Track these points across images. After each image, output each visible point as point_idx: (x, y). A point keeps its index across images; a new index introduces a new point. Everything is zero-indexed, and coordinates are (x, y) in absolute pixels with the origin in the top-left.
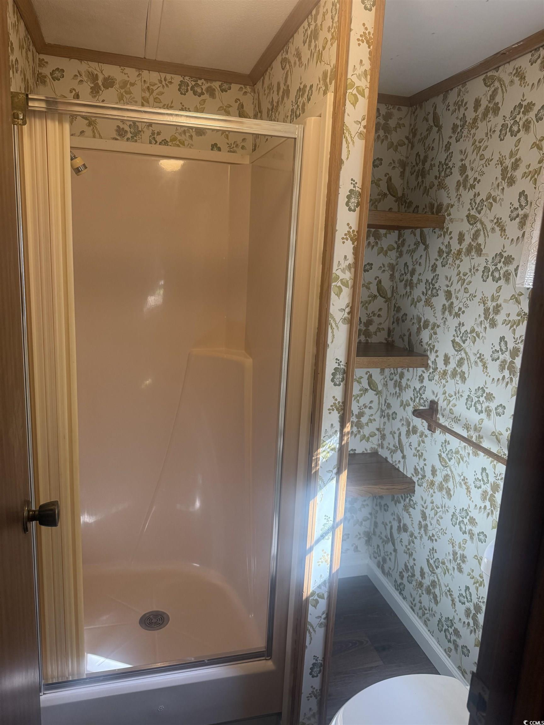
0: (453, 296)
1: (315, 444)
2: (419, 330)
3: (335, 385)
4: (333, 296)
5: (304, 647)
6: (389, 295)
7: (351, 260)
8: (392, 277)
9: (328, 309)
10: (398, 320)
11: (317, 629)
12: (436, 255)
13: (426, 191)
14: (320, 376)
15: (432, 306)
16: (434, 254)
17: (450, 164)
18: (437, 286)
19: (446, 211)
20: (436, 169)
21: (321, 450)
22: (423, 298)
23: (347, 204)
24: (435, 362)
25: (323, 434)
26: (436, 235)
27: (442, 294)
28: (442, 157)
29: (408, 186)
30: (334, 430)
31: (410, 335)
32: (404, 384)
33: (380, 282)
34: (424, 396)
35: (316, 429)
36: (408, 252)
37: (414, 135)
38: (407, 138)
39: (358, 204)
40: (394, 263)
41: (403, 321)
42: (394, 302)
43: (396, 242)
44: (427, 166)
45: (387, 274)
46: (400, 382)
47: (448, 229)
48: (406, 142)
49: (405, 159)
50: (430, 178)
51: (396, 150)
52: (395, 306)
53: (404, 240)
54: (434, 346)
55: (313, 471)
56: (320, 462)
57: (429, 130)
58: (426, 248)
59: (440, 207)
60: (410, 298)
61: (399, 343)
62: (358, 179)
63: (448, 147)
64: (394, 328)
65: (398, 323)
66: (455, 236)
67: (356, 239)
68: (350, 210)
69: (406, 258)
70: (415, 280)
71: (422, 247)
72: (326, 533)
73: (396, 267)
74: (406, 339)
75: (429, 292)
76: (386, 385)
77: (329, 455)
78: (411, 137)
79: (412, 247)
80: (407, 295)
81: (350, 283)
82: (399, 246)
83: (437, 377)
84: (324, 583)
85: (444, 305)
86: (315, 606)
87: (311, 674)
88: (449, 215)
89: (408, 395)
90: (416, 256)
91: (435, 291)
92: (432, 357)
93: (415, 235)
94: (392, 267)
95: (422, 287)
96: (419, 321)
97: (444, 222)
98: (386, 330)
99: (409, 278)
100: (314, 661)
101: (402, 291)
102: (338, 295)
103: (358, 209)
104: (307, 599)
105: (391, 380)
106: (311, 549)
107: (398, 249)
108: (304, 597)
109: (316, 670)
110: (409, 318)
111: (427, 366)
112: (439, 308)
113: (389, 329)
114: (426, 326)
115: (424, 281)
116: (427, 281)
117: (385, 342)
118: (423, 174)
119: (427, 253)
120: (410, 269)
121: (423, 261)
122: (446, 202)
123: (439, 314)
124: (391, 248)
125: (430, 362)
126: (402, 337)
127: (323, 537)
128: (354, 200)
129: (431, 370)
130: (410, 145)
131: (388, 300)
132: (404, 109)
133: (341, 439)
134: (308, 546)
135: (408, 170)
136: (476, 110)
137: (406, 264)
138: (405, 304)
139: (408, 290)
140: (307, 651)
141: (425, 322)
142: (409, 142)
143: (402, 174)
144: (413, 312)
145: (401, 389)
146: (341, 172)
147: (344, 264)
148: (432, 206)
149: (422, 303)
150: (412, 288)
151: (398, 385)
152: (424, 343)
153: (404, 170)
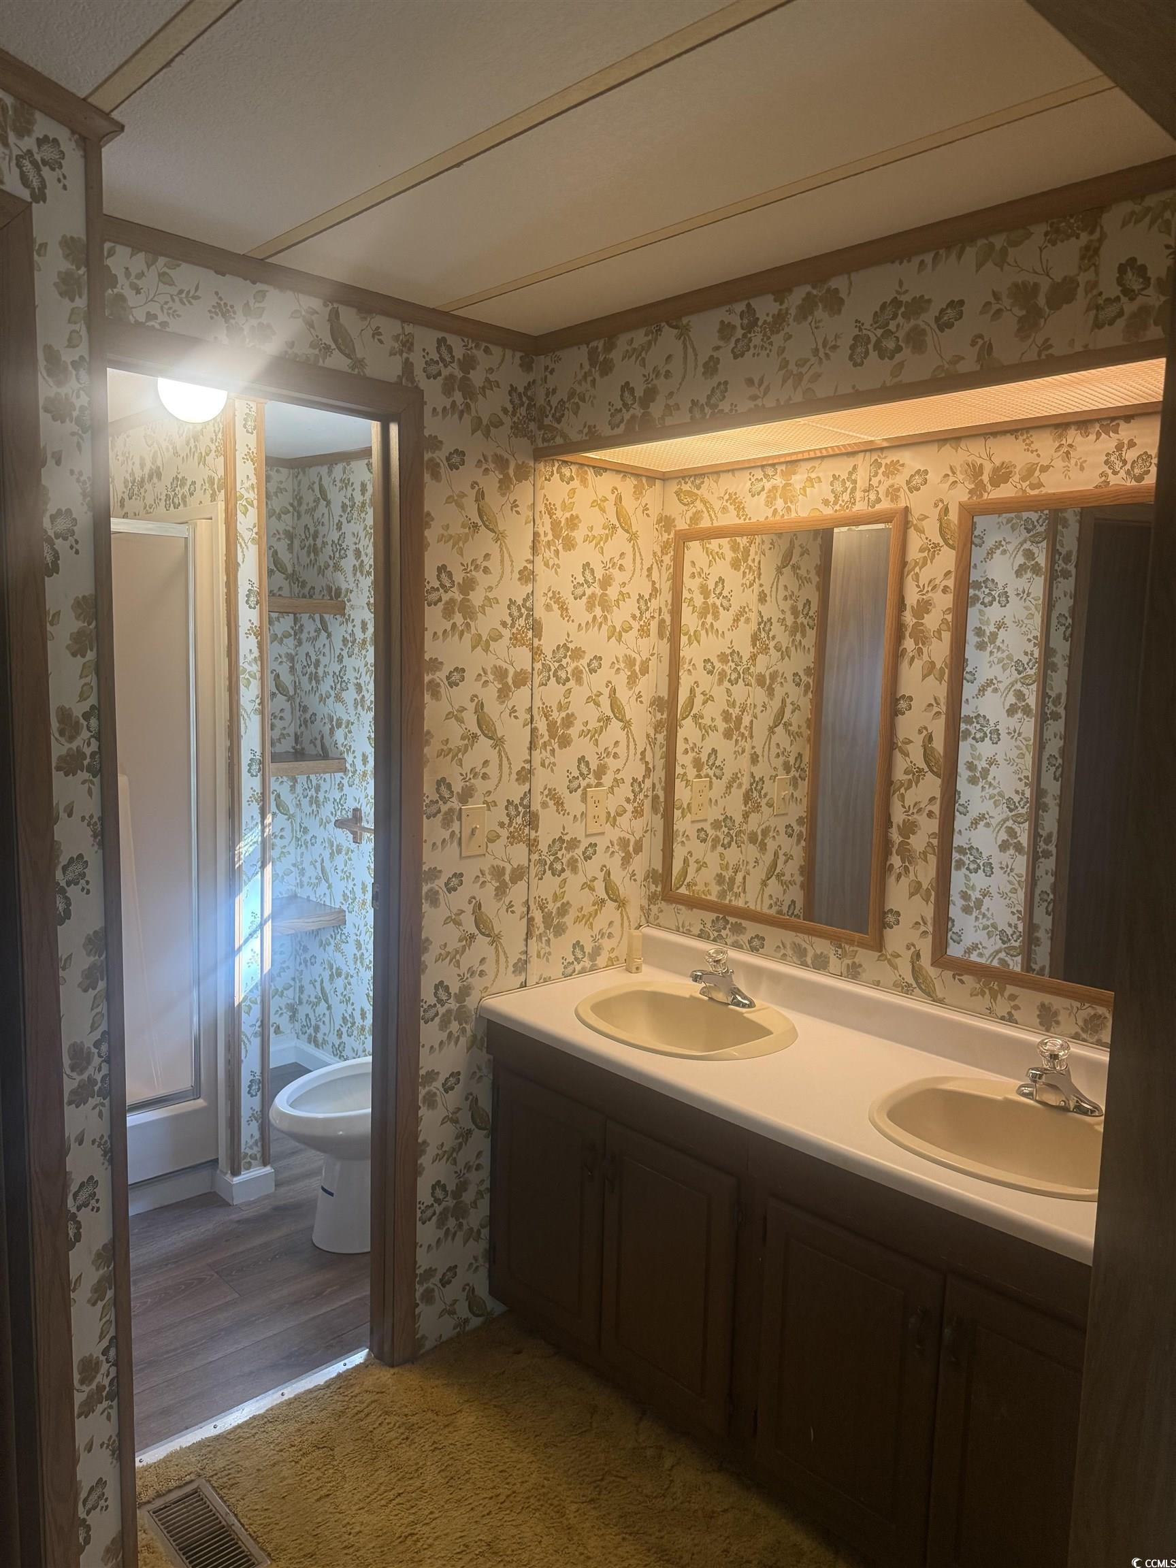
0: (364, 688)
1: (237, 838)
2: (332, 731)
3: (252, 776)
4: (242, 688)
5: (239, 1062)
6: (291, 693)
7: (256, 653)
8: (292, 669)
9: (238, 701)
10: (305, 721)
11: (252, 1039)
12: (341, 645)
13: (321, 571)
14: (236, 767)
15: (342, 702)
16: (338, 644)
17: (344, 546)
18: (345, 678)
19: (345, 596)
20: (329, 548)
21: (242, 844)
22: (333, 693)
23: (247, 602)
24: (353, 765)
25: (244, 827)
26: (338, 622)
27: (352, 687)
28: (335, 535)
29: (299, 562)
30: (255, 822)
31: (322, 737)
32: (321, 799)
33: (278, 676)
34: (345, 806)
35: (236, 823)
36: (308, 640)
37: (300, 504)
38: (291, 505)
39: (257, 602)
40: (294, 653)
41: (312, 722)
42: (298, 700)
43: (292, 628)
44: (319, 542)
45: (286, 666)
46: (317, 797)
47: (349, 615)
48: (291, 509)
49: (291, 530)
50: (323, 558)
51: (279, 518)
52: (300, 705)
53: (302, 626)
54: (350, 746)
55: (237, 866)
56: (242, 856)
57: (317, 501)
58: (329, 636)
59: (338, 592)
60: (317, 694)
61: (310, 750)
62: (255, 580)
63: (339, 527)
64: (302, 733)
65: (306, 726)
66: (358, 623)
67: (259, 633)
68: (250, 607)
69: (307, 647)
70: (321, 674)
71: (324, 634)
72: (255, 931)
73: (296, 658)
74: (318, 743)
75: (338, 686)
76: (299, 805)
77: (251, 849)
78: (296, 504)
79: (313, 634)
80: (314, 691)
81: (258, 675)
82: (298, 631)
83: (357, 781)
84: (256, 986)
85: (356, 699)
86: (248, 1013)
87: (249, 1092)
88: (349, 601)
89: (327, 810)
90: (319, 644)
91: (344, 684)
92: (350, 759)
93: (314, 621)
94: (291, 658)
95: (329, 681)
96: (332, 720)
97: (345, 608)
98: (292, 735)
99: (314, 671)
100: (252, 1077)
101: (306, 686)
102: (247, 687)
103: (258, 607)
104: (239, 1005)
105: (305, 797)
106: (240, 949)
107: (295, 635)
108: (236, 1004)
109: (255, 1087)
110: (319, 718)
111: (345, 771)
112: (351, 703)
113: (296, 734)
114: (339, 725)
115: (331, 674)
116: (334, 673)
117: (292, 751)
118: (315, 550)
119: (331, 642)
120: (313, 660)
121: (327, 650)
122: (344, 586)
123: (352, 711)
124: (286, 635)
125: (348, 765)
126: (313, 742)
127: (251, 935)
128: (253, 599)
129: (350, 774)
130: (296, 514)
131: (290, 699)
132: (284, 471)
133: (263, 831)
134: (237, 946)
135: (296, 543)
136: (363, 494)
137: (307, 654)
138: (312, 702)
139: (314, 686)
140: (243, 1066)
141: (337, 720)
142: (294, 509)
143: (290, 548)
144: (322, 710)
145: (318, 806)
146: (239, 574)
147: (250, 658)
148: (330, 589)
149: (332, 699)
150: (318, 682)
151: (314, 801)
152: (339, 745)
153: (292, 542)
